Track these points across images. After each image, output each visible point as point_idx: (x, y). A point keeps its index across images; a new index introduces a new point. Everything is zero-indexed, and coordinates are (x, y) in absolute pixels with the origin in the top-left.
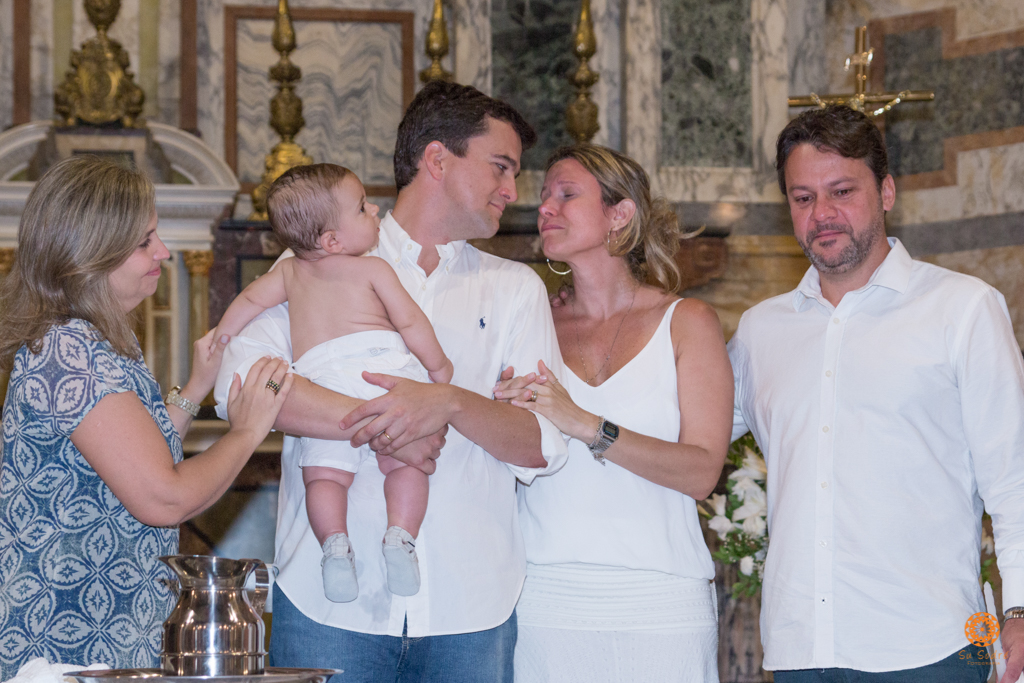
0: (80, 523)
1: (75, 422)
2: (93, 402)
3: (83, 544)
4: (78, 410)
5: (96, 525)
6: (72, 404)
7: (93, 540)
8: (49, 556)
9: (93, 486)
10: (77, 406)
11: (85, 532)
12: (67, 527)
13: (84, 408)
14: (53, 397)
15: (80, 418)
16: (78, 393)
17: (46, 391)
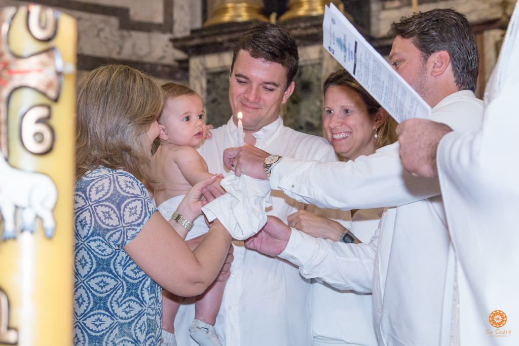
0: (129, 315)
1: (138, 229)
2: (149, 215)
3: (133, 329)
4: (140, 221)
5: (139, 315)
6: (136, 217)
7: (139, 325)
8: (111, 339)
9: (135, 289)
10: (139, 218)
11: (133, 321)
12: (122, 318)
13: (144, 219)
14: (120, 214)
15: (142, 226)
16: (139, 209)
17: (115, 212)
